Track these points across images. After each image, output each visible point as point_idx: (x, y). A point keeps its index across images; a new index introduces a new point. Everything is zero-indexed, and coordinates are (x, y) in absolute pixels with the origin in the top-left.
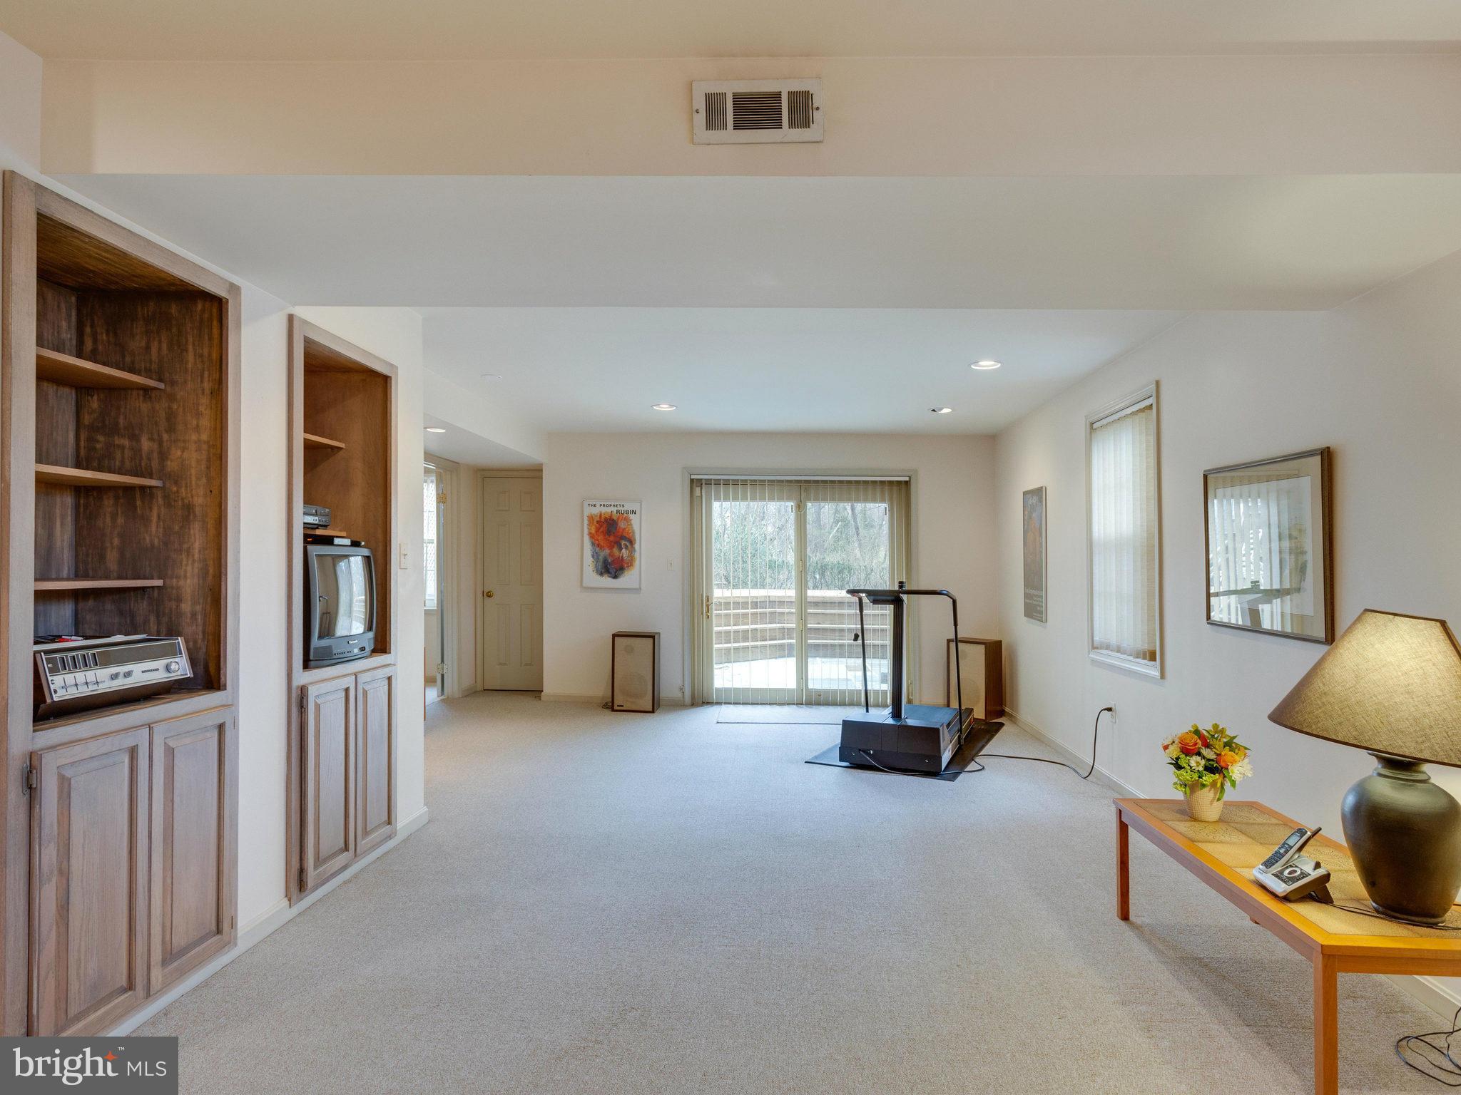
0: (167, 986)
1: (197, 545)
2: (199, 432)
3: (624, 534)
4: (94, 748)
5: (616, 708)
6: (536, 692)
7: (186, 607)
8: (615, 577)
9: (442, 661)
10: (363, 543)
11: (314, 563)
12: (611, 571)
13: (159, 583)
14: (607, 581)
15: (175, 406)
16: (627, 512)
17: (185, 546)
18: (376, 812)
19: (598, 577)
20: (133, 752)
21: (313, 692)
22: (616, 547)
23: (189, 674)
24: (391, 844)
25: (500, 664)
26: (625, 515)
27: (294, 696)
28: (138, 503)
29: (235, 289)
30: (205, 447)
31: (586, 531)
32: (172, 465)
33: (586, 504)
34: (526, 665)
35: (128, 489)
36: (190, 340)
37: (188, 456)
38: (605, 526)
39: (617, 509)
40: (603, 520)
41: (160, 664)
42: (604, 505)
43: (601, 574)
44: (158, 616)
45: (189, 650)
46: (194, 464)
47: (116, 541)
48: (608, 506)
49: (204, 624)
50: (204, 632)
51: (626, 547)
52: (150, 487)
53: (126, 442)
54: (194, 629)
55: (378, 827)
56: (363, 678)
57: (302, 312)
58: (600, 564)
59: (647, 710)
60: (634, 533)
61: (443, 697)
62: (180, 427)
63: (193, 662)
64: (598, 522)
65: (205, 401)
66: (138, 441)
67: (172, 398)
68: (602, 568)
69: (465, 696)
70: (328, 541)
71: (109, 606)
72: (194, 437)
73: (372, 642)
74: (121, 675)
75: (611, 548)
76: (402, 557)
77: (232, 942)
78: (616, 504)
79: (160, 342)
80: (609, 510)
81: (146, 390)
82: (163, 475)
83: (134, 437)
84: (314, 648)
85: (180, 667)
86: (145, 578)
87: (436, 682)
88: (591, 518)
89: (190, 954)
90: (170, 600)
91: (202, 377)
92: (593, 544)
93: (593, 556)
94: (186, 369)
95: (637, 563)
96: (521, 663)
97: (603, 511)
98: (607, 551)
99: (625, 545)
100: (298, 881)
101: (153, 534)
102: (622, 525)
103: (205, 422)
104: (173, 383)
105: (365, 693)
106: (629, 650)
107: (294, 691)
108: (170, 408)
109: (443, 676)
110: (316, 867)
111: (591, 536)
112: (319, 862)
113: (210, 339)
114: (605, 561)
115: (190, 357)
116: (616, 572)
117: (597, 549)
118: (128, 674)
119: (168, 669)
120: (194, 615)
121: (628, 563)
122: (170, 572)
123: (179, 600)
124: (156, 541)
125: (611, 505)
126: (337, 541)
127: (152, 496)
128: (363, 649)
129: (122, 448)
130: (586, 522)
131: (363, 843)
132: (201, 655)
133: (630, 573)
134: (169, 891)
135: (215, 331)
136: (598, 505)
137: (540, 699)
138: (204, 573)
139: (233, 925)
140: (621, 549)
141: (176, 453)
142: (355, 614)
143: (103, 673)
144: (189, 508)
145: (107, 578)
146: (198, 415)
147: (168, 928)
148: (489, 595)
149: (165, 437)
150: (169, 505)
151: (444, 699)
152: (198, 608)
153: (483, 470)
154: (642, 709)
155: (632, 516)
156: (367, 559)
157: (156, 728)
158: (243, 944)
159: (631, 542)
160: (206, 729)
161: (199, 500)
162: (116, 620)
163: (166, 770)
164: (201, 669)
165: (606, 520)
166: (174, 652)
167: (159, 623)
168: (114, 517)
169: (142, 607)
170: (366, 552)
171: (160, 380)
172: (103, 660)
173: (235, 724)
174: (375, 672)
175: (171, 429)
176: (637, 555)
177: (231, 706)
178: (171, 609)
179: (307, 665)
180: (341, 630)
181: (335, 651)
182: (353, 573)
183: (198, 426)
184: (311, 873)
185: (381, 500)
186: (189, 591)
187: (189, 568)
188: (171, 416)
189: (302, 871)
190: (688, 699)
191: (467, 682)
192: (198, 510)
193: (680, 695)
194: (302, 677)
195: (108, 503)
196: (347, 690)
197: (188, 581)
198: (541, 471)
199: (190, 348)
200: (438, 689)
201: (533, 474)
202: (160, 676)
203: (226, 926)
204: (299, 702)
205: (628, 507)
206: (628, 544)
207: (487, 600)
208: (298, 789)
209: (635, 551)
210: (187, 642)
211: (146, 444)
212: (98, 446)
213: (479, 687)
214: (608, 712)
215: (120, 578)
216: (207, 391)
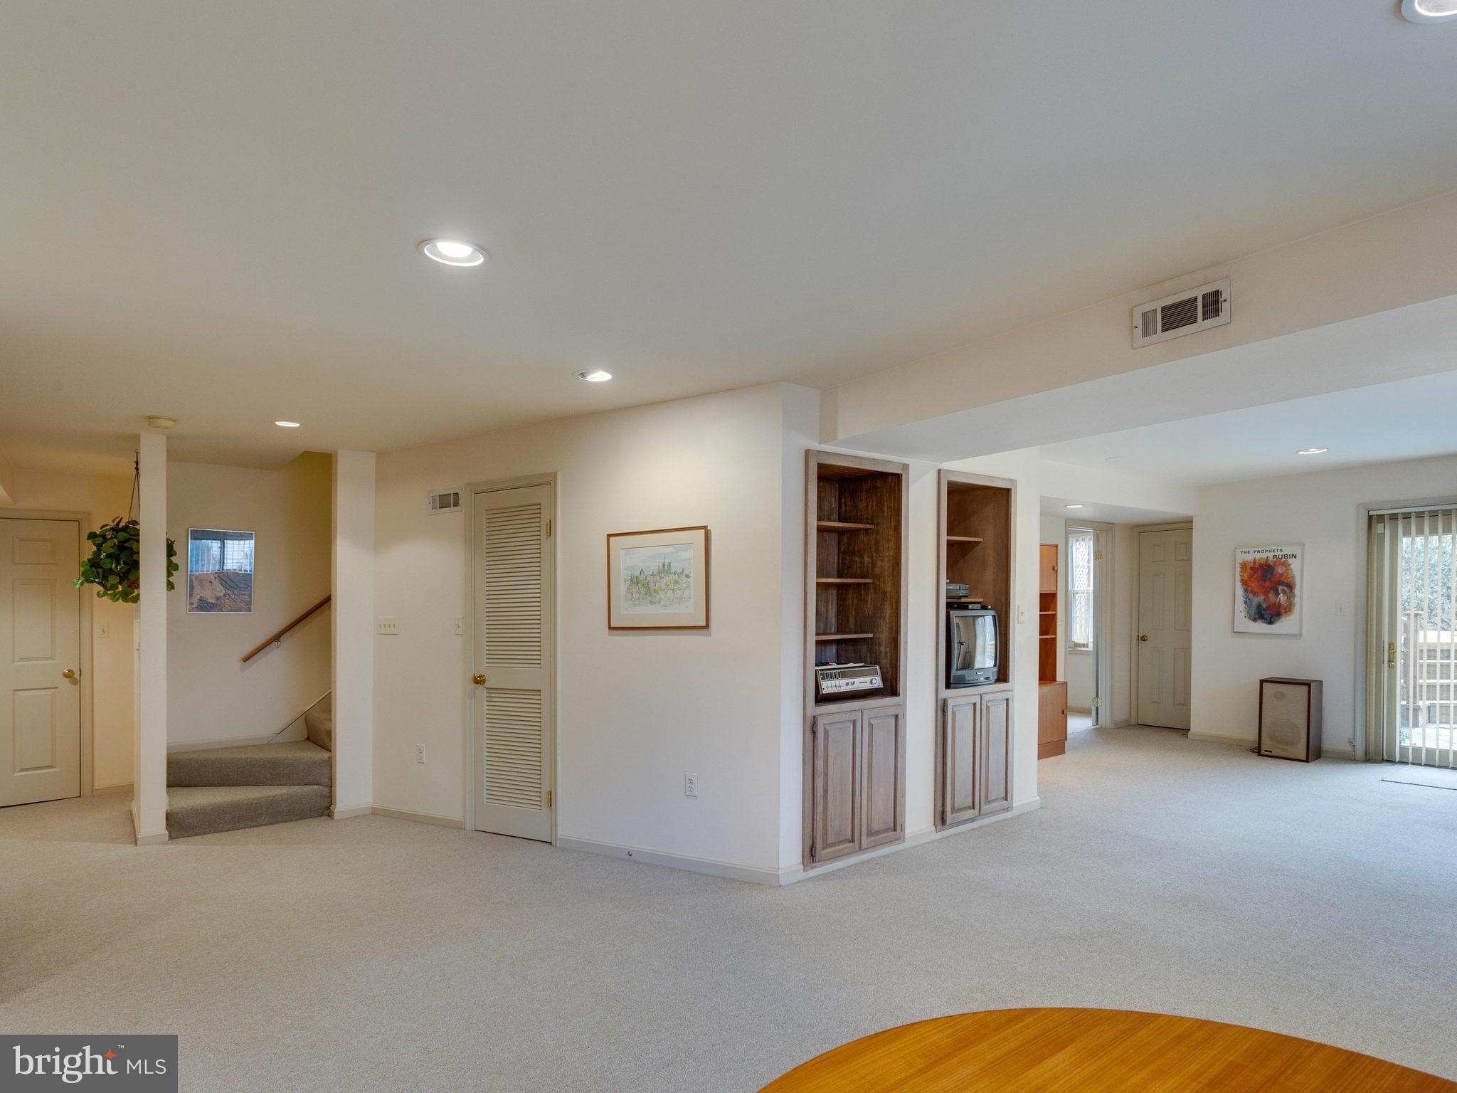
0: (870, 848)
1: (888, 614)
2: (889, 551)
3: (1282, 579)
4: (837, 718)
5: (1263, 752)
6: (1184, 731)
7: (883, 649)
8: (1271, 623)
9: (1097, 696)
10: (989, 607)
11: (955, 621)
12: (1265, 617)
13: (870, 635)
14: (1261, 627)
15: (878, 537)
16: (1286, 556)
17: (883, 615)
18: (996, 790)
19: (1252, 624)
20: (854, 722)
21: (950, 703)
22: (1272, 592)
23: (881, 686)
24: (1008, 815)
25: (1153, 702)
26: (1283, 561)
27: (939, 704)
28: (863, 592)
29: (906, 467)
30: (892, 558)
31: (1238, 578)
32: (877, 570)
33: (1238, 551)
34: (1179, 704)
35: (859, 584)
36: (886, 498)
37: (884, 565)
38: (1259, 572)
39: (1275, 554)
40: (1257, 566)
41: (868, 679)
42: (1259, 551)
43: (1255, 620)
44: (870, 653)
45: (882, 673)
46: (886, 568)
47: (854, 613)
48: (1263, 552)
49: (891, 659)
50: (891, 664)
51: (1284, 593)
52: (868, 583)
53: (858, 559)
54: (885, 661)
55: (997, 800)
56: (986, 698)
57: (946, 466)
58: (1253, 611)
59: (1300, 758)
60: (1293, 577)
61: (1097, 726)
62: (881, 549)
63: (884, 680)
64: (1251, 568)
65: (892, 532)
66: (863, 558)
67: (877, 533)
68: (1255, 614)
69: (1118, 728)
70: (964, 606)
71: (850, 648)
72: (887, 554)
73: (996, 674)
74: (850, 683)
75: (1266, 593)
76: (1020, 614)
77: (899, 839)
78: (1272, 549)
79: (872, 502)
80: (1264, 556)
81: (866, 530)
82: (874, 576)
83: (861, 556)
84: (954, 676)
85: (877, 682)
86: (866, 633)
87: (1091, 713)
88: (1244, 566)
89: (880, 836)
90: (876, 645)
91: (891, 518)
92: (1246, 590)
93: (1245, 603)
94: (884, 516)
95: (1296, 609)
96: (1174, 703)
97: (1257, 558)
98: (1261, 598)
99: (1283, 590)
100: (941, 819)
101: (869, 609)
102: (1280, 570)
103: (892, 545)
104: (878, 524)
105: (988, 708)
106: (1280, 697)
107: (939, 701)
108: (877, 538)
109: (1097, 708)
110: (952, 812)
111: (1244, 582)
112: (954, 810)
113: (895, 497)
114: (1259, 607)
115: (885, 508)
116: (1271, 618)
117: (1251, 595)
118: (853, 683)
119: (871, 682)
120: (886, 653)
121: (1285, 609)
122: (876, 630)
123: (880, 645)
124: (870, 613)
125: (1266, 551)
126: (970, 607)
127: (869, 588)
128: (988, 678)
129: (856, 562)
130: (1238, 569)
131: (985, 808)
132: (889, 676)
133: (1287, 618)
134: (870, 799)
135: (897, 492)
136: (1252, 552)
137: (1187, 737)
138: (891, 628)
139: (902, 829)
140: (1277, 594)
141: (879, 563)
142: (987, 654)
143: (843, 682)
144: (884, 593)
145: (850, 633)
146: (889, 541)
147: (869, 818)
148: (1144, 639)
149: (875, 555)
150: (876, 593)
151: (1096, 728)
152: (888, 650)
153: (1139, 526)
154: (1293, 757)
155: (1291, 561)
156: (994, 616)
157: (864, 712)
158: (907, 844)
159: (1291, 587)
160: (889, 716)
161: (889, 589)
162: (853, 655)
163: (869, 734)
164: (889, 684)
165: (1261, 566)
166: (875, 673)
167: (871, 658)
168: (853, 598)
169: (864, 649)
170: (993, 613)
171: (872, 524)
172: (843, 675)
173: (904, 716)
174: (996, 694)
175: (877, 551)
176: (1297, 600)
177: (902, 706)
178: (876, 651)
179: (948, 686)
180: (977, 665)
181: (967, 678)
182: (986, 627)
183: (889, 547)
184: (949, 817)
185: (1004, 576)
186: (884, 639)
187: (884, 628)
188: (877, 542)
189: (943, 812)
190: (1360, 752)
191: (1121, 715)
192: (888, 594)
193: (1350, 748)
194: (945, 693)
195: (851, 593)
196: (975, 704)
197: (884, 635)
198: (1192, 522)
199: (886, 504)
200: (1093, 721)
201: (1184, 526)
202: (867, 686)
203: (898, 828)
204: (942, 708)
205: (1287, 551)
206: (1286, 589)
207: (1142, 643)
208: (942, 762)
209: (1294, 596)
210: (881, 668)
211: (866, 559)
212: (847, 562)
213: (1133, 722)
214: (1255, 756)
215: (855, 633)
216: (893, 527)
